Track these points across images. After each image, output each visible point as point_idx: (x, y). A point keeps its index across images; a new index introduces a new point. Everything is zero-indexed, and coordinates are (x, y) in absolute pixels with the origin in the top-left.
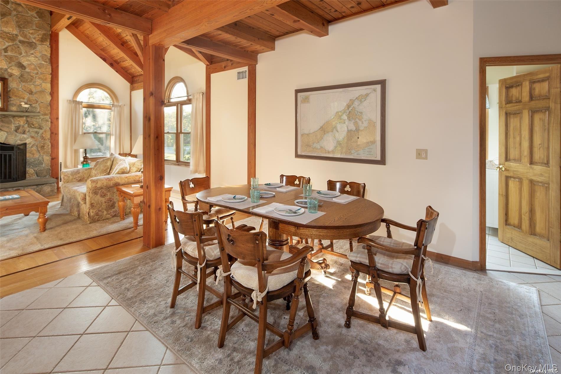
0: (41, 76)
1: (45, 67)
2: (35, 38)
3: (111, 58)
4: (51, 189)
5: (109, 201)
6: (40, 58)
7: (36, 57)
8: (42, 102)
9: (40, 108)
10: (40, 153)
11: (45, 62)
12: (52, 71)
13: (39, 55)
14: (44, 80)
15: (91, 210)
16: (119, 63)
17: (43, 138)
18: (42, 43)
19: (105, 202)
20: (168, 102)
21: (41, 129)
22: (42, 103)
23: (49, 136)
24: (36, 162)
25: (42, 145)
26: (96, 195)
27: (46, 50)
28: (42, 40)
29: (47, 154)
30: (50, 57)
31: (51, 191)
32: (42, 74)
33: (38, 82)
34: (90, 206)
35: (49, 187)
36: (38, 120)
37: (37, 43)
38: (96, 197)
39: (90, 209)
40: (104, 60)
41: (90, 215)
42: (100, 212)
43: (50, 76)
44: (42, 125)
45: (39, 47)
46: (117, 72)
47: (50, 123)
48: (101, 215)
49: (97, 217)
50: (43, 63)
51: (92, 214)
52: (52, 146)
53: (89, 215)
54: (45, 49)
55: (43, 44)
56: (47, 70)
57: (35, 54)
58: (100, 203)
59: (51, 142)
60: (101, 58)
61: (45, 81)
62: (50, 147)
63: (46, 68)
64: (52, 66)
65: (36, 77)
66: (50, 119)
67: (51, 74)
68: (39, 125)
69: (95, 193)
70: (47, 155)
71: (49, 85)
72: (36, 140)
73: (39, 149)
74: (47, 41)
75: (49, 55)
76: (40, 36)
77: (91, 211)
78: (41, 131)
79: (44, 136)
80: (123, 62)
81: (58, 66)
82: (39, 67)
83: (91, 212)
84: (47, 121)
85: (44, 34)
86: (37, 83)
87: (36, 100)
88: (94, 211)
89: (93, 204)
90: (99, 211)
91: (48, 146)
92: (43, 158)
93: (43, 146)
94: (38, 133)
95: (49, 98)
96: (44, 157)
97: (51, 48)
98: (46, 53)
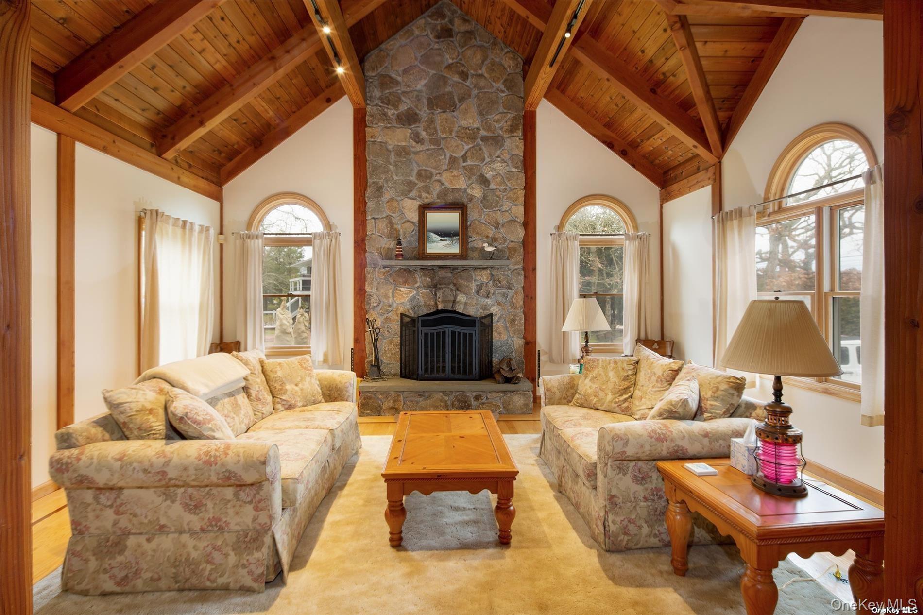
0: (511, 194)
1: (516, 177)
2: (501, 128)
3: (623, 139)
4: (525, 400)
5: (656, 498)
6: (509, 162)
7: (504, 161)
8: (512, 240)
9: (510, 252)
10: (508, 332)
11: (515, 168)
12: (526, 183)
13: (507, 157)
14: (514, 200)
15: (610, 515)
16: (638, 146)
17: (514, 305)
18: (512, 134)
19: (646, 499)
20: (776, 208)
21: (511, 289)
22: (512, 242)
23: (521, 303)
24: (504, 348)
25: (512, 317)
26: (621, 475)
27: (517, 146)
28: (512, 129)
29: (519, 333)
30: (524, 157)
31: (524, 405)
32: (511, 190)
33: (506, 205)
34: (607, 503)
35: (522, 397)
36: (506, 273)
37: (505, 136)
38: (621, 479)
39: (606, 512)
40: (609, 147)
41: (607, 529)
42: (632, 525)
43: (523, 192)
44: (511, 282)
45: (508, 143)
46: (634, 166)
47: (523, 277)
48: (636, 535)
49: (626, 538)
50: (514, 169)
51: (612, 528)
52: (525, 320)
53: (605, 527)
54: (515, 145)
55: (513, 136)
56: (519, 181)
57: (502, 156)
58: (633, 499)
59: (525, 313)
60: (604, 142)
61: (516, 203)
62: (523, 321)
63: (517, 179)
64: (526, 173)
65: (503, 197)
66: (523, 270)
67: (525, 188)
68: (508, 282)
69: (619, 468)
70: (519, 335)
71: (521, 209)
72: (504, 309)
73: (508, 325)
74: (519, 129)
75: (522, 154)
76: (509, 123)
77: (611, 517)
78: (511, 293)
79: (515, 301)
80: (648, 139)
81: (535, 172)
82: (507, 178)
83: (610, 520)
84: (519, 274)
85: (515, 118)
86: (505, 207)
87: (503, 237)
88: (618, 519)
89: (615, 499)
90: (629, 521)
91: (521, 319)
92: (513, 341)
93: (514, 320)
94: (507, 297)
95: (521, 233)
96: (515, 339)
97: (525, 140)
98: (516, 152)
